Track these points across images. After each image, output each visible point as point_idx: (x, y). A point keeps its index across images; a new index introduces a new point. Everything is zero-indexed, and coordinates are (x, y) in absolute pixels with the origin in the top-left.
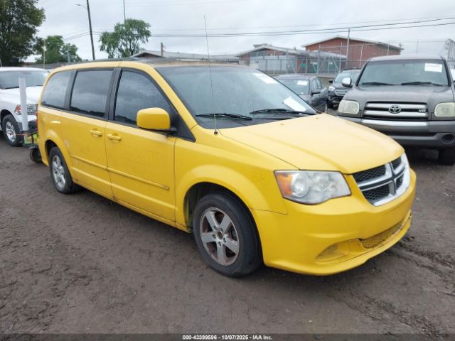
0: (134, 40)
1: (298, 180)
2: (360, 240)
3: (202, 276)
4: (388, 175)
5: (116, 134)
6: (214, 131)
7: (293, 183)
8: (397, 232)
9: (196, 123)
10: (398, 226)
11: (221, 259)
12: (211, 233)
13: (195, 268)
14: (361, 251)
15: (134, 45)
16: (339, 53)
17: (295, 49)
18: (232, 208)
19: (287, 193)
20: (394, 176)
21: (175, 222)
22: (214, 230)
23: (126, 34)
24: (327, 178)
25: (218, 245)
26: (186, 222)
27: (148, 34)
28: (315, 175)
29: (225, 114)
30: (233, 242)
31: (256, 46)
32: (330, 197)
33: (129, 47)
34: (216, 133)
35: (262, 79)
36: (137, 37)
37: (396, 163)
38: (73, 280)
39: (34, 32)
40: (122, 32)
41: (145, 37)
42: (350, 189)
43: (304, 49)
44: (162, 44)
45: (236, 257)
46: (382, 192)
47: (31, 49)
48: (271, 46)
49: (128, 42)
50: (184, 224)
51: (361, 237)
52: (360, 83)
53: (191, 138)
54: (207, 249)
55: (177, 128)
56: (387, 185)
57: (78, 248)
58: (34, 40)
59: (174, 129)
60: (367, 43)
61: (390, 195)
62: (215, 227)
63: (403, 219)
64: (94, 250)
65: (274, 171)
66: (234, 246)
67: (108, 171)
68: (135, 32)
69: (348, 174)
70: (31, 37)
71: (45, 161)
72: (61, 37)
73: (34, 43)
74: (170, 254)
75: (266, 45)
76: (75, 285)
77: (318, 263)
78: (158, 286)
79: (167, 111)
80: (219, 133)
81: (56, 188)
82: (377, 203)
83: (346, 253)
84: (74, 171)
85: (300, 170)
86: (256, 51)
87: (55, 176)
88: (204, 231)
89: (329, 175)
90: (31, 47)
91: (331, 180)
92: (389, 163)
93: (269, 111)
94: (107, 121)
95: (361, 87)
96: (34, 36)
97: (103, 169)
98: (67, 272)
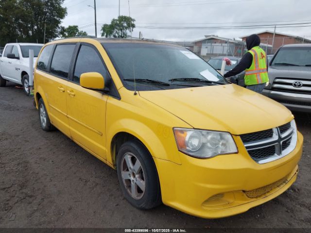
0: (124, 30)
1: (191, 137)
2: (244, 191)
3: (117, 205)
4: (275, 137)
5: (72, 91)
6: (134, 92)
7: (187, 139)
8: (282, 186)
9: (122, 86)
10: (284, 180)
11: (134, 194)
12: (128, 173)
13: (115, 198)
14: (246, 200)
15: (124, 33)
16: (266, 43)
17: (234, 39)
18: (141, 155)
19: (182, 147)
20: (280, 139)
21: (106, 160)
22: (130, 170)
23: (119, 26)
24: (219, 137)
25: (132, 183)
26: (113, 161)
27: (133, 26)
28: (208, 133)
29: (147, 80)
30: (142, 181)
31: (206, 36)
32: (219, 153)
33: (120, 34)
34: (135, 94)
35: (187, 55)
36: (126, 28)
37: (284, 128)
38: (22, 198)
39: (59, 22)
40: (117, 24)
41: (131, 28)
42: (237, 148)
43: (241, 40)
44: (140, 32)
45: (143, 194)
46: (269, 151)
47: (57, 34)
48: (217, 37)
49: (120, 32)
50: (111, 162)
51: (244, 189)
52: (273, 63)
53: (117, 96)
54: (125, 184)
55: (109, 89)
56: (274, 146)
57: (37, 172)
58: (59, 28)
59: (107, 89)
60: (288, 36)
61: (276, 154)
62: (130, 168)
63: (288, 175)
64: (47, 175)
65: (173, 128)
66: (142, 184)
67: (68, 117)
68: (125, 25)
69: (236, 135)
70: (58, 26)
71: (37, 107)
72: (77, 26)
73: (59, 30)
74: (100, 184)
75: (214, 36)
76: (22, 202)
77: (205, 208)
78: (82, 210)
79: (102, 75)
80: (138, 95)
81: (41, 126)
82: (262, 162)
83: (231, 201)
84: (51, 116)
85: (194, 128)
86: (206, 40)
87: (41, 117)
88: (123, 170)
89: (220, 135)
90: (57, 32)
91: (222, 138)
92: (277, 128)
93: (186, 80)
94: (68, 81)
95: (273, 67)
96: (60, 25)
97: (65, 115)
98: (21, 191)
